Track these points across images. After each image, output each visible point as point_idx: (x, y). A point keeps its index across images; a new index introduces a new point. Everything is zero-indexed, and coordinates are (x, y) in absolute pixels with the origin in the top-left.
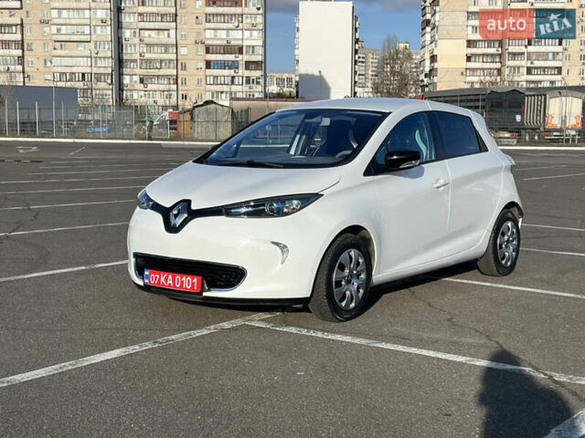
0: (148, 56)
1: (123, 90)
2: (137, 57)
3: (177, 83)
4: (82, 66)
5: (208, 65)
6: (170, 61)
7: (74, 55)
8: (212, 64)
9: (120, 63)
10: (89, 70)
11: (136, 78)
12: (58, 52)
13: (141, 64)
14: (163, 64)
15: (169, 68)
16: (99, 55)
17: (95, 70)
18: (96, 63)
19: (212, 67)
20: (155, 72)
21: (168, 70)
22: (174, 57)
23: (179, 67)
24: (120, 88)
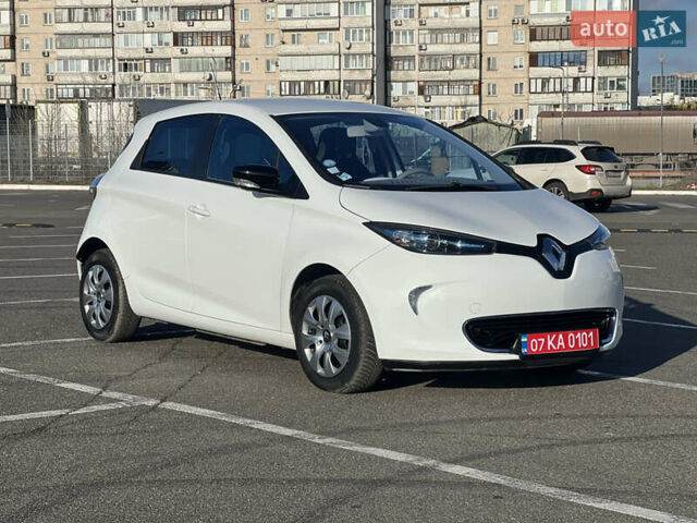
0: (432, 49)
2: (414, 51)
3: (480, 93)
4: (325, 70)
5: (534, 59)
6: (469, 56)
7: (312, 51)
8: (540, 58)
9: (387, 62)
11: (413, 87)
12: (289, 48)
13: (422, 61)
14: (458, 62)
15: (467, 67)
16: (352, 51)
17: (345, 75)
18: (347, 65)
19: (540, 62)
20: (445, 75)
21: (467, 71)
22: (476, 48)
23: (484, 64)
24: (387, 103)
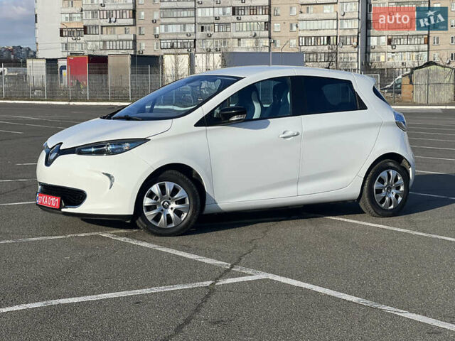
1: (369, 54)
3: (428, 43)
4: (328, 29)
7: (320, 17)
9: (367, 24)
10: (334, 33)
11: (384, 40)
12: (305, 16)
16: (345, 17)
17: (340, 33)
18: (342, 25)
20: (405, 32)
24: (367, 51)
